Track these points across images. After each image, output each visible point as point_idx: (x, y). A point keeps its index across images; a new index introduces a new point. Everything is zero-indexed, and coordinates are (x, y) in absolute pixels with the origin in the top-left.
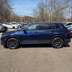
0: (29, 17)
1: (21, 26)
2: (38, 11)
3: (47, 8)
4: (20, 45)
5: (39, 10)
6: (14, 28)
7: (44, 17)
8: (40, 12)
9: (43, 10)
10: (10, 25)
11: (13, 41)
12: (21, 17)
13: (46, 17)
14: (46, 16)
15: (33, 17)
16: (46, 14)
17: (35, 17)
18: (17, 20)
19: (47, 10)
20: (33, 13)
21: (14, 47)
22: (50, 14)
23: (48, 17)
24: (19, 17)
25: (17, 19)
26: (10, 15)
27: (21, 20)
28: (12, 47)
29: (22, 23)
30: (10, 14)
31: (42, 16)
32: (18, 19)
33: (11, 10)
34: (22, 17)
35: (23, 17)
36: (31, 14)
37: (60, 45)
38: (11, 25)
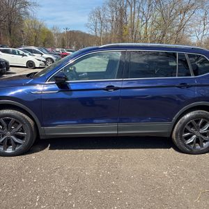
0: (82, 33)
1: (54, 59)
2: (108, 15)
3: (136, 7)
4: (41, 138)
5: (112, 12)
6: (30, 64)
7: (125, 36)
8: (115, 19)
9: (122, 12)
10: (19, 54)
11: (7, 121)
12: (57, 34)
13: (132, 34)
14: (133, 31)
15: (93, 33)
16: (132, 26)
17: (99, 35)
18: (44, 43)
19: (134, 13)
20: (92, 22)
21: (14, 149)
22: (144, 26)
23: (138, 35)
24: (49, 33)
25: (43, 39)
26: (22, 26)
27: (56, 41)
28: (5, 149)
29: (58, 50)
30: (21, 21)
31: (121, 33)
32: (46, 40)
33: (23, 9)
34: (60, 34)
35: (64, 33)
36: (87, 25)
37: (205, 141)
38: (23, 55)
